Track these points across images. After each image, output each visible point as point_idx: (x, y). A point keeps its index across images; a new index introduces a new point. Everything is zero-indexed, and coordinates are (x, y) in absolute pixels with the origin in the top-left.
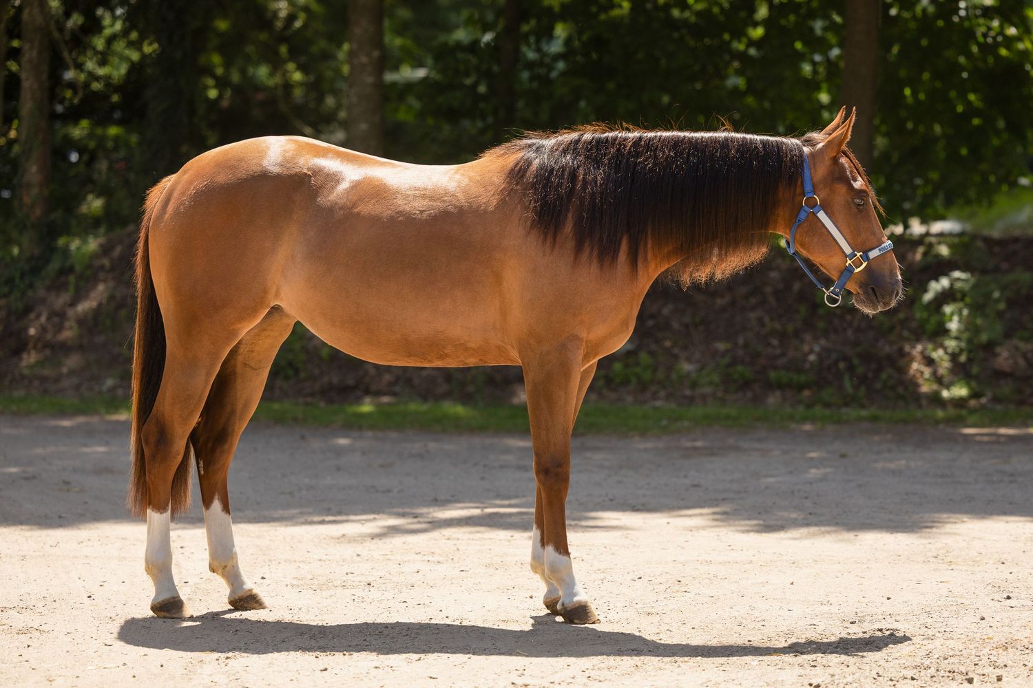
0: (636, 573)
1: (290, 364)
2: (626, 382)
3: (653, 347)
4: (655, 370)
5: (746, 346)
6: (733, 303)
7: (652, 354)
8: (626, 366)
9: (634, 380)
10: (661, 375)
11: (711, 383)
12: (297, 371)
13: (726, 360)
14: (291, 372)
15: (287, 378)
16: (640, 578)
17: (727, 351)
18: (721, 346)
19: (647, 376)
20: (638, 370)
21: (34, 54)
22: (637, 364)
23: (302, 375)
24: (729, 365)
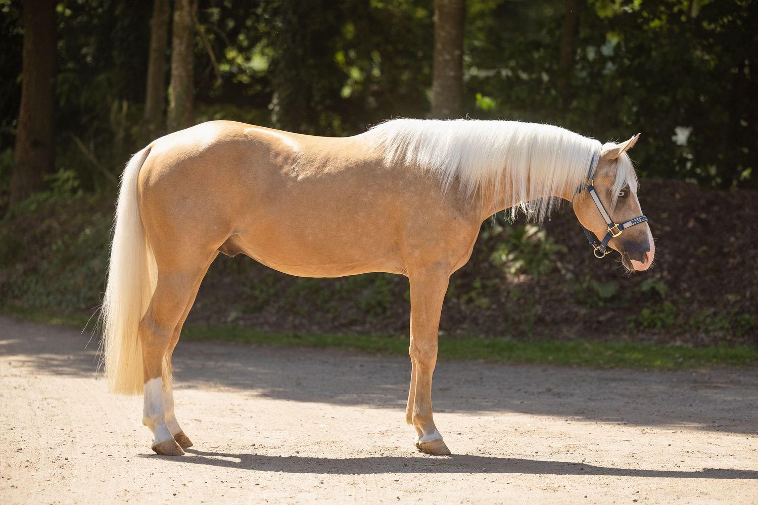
0: (635, 488)
1: (379, 304)
2: (652, 325)
3: (676, 297)
4: (676, 316)
5: (752, 298)
6: (743, 263)
7: (674, 302)
8: (653, 312)
9: (659, 324)
10: (680, 320)
11: (722, 328)
12: (385, 310)
13: (736, 309)
14: (379, 310)
15: (376, 315)
16: (638, 492)
17: (736, 302)
18: (731, 298)
19: (670, 321)
20: (662, 315)
21: (183, 48)
22: (662, 311)
23: (389, 313)
24: (737, 314)
